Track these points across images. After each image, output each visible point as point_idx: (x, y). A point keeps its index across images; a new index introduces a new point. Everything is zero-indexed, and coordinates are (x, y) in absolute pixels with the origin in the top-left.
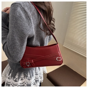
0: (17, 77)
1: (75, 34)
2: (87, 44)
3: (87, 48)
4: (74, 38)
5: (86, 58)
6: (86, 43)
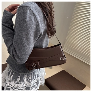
0: (19, 79)
2: (91, 49)
5: (90, 66)
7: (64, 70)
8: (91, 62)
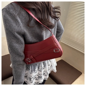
1: (72, 30)
3: (85, 44)
4: (71, 34)
6: (84, 39)
7: (62, 60)
8: (85, 51)
